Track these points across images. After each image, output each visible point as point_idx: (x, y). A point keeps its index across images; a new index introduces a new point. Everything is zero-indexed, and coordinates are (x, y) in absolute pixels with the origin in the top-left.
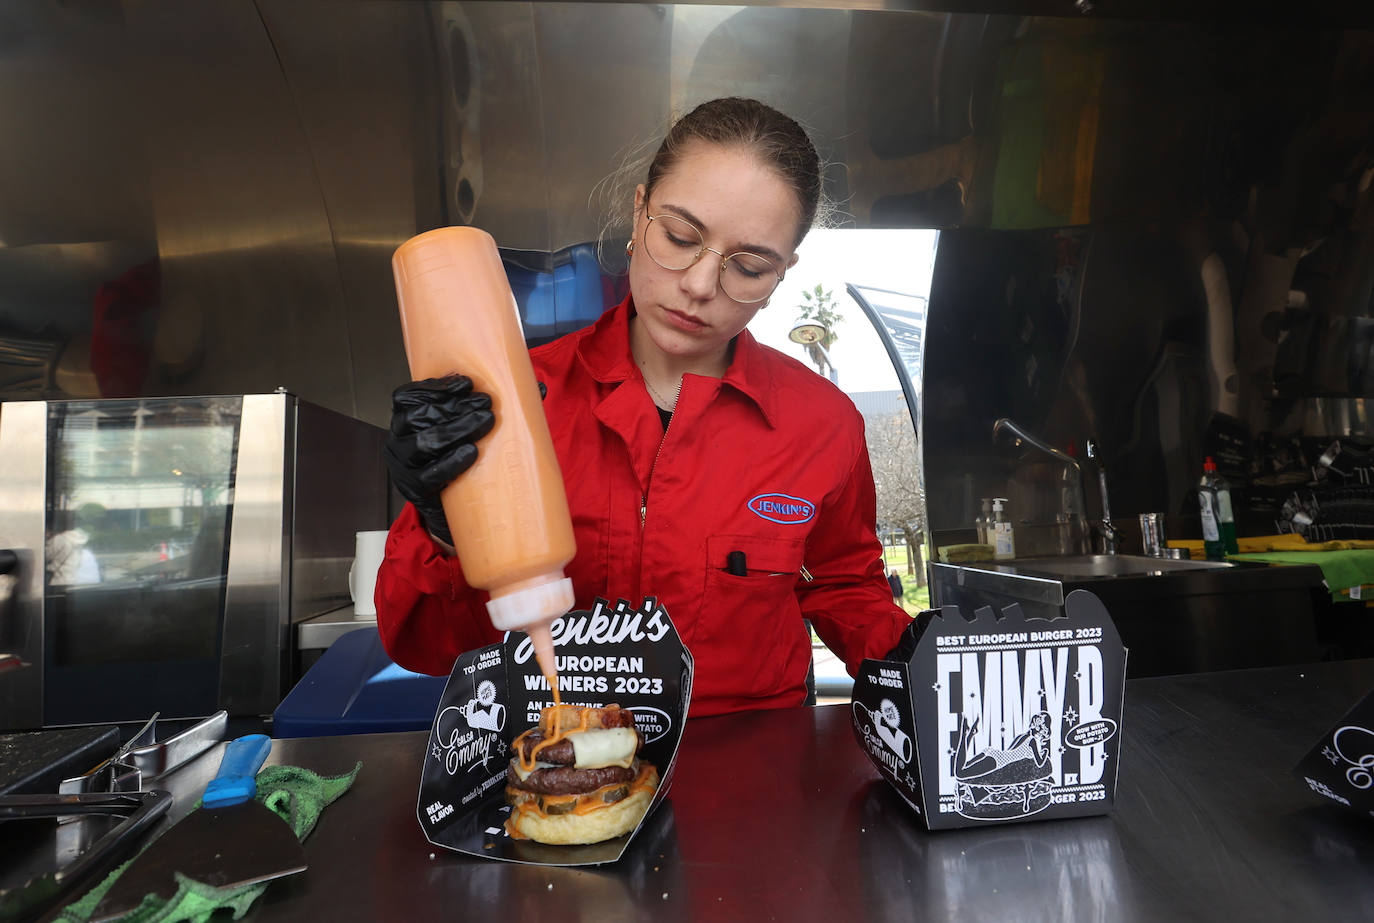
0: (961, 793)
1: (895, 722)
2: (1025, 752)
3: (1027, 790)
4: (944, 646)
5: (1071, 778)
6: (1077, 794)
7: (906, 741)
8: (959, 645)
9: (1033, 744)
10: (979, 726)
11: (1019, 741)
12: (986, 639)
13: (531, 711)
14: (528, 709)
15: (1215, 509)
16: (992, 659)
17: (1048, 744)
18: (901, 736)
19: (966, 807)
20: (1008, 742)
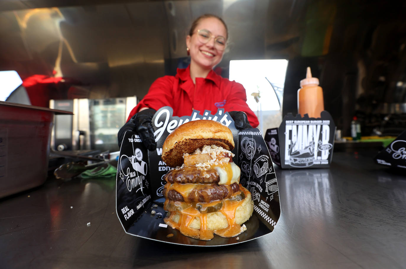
0: (291, 160)
1: (274, 143)
2: (308, 151)
3: (308, 160)
4: (288, 123)
5: (319, 158)
6: (321, 162)
7: (277, 148)
8: (292, 123)
9: (310, 149)
10: (296, 144)
11: (306, 148)
12: (299, 122)
13: (161, 166)
14: (159, 165)
15: (356, 129)
16: (300, 127)
17: (313, 149)
18: (276, 146)
19: (292, 164)
20: (304, 148)
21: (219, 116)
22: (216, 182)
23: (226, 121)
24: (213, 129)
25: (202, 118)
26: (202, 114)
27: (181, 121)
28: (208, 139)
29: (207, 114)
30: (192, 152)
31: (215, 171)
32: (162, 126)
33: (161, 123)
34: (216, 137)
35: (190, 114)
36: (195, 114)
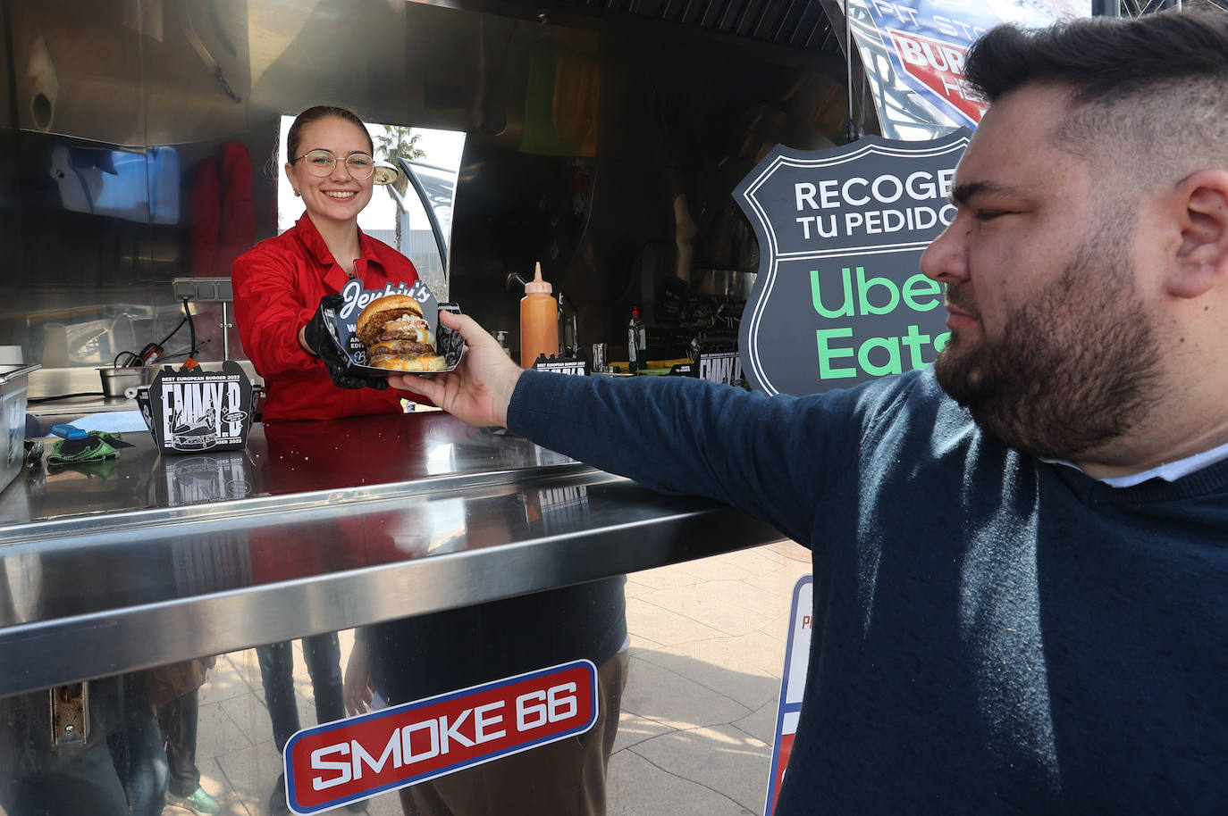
21: (415, 288)
22: (414, 339)
23: (424, 294)
24: (398, 300)
25: (396, 292)
26: (395, 287)
27: (373, 295)
28: (395, 309)
29: (402, 286)
30: (395, 318)
31: (414, 332)
32: (352, 301)
33: (351, 297)
34: (402, 307)
35: (383, 289)
36: (389, 287)
